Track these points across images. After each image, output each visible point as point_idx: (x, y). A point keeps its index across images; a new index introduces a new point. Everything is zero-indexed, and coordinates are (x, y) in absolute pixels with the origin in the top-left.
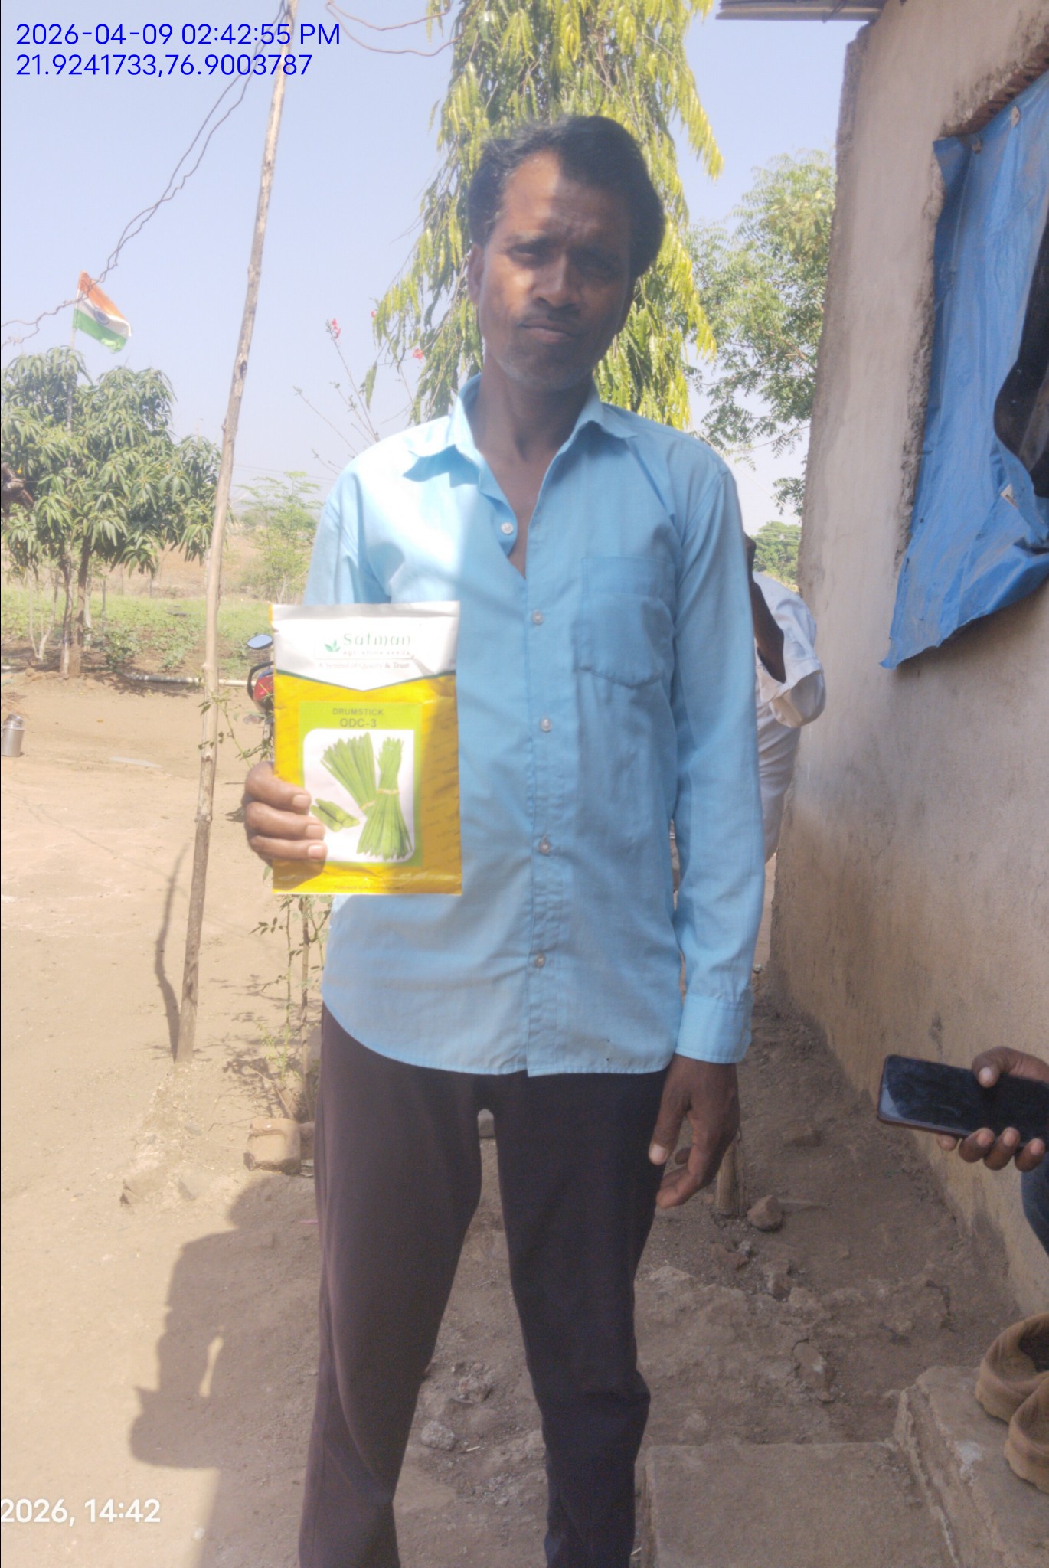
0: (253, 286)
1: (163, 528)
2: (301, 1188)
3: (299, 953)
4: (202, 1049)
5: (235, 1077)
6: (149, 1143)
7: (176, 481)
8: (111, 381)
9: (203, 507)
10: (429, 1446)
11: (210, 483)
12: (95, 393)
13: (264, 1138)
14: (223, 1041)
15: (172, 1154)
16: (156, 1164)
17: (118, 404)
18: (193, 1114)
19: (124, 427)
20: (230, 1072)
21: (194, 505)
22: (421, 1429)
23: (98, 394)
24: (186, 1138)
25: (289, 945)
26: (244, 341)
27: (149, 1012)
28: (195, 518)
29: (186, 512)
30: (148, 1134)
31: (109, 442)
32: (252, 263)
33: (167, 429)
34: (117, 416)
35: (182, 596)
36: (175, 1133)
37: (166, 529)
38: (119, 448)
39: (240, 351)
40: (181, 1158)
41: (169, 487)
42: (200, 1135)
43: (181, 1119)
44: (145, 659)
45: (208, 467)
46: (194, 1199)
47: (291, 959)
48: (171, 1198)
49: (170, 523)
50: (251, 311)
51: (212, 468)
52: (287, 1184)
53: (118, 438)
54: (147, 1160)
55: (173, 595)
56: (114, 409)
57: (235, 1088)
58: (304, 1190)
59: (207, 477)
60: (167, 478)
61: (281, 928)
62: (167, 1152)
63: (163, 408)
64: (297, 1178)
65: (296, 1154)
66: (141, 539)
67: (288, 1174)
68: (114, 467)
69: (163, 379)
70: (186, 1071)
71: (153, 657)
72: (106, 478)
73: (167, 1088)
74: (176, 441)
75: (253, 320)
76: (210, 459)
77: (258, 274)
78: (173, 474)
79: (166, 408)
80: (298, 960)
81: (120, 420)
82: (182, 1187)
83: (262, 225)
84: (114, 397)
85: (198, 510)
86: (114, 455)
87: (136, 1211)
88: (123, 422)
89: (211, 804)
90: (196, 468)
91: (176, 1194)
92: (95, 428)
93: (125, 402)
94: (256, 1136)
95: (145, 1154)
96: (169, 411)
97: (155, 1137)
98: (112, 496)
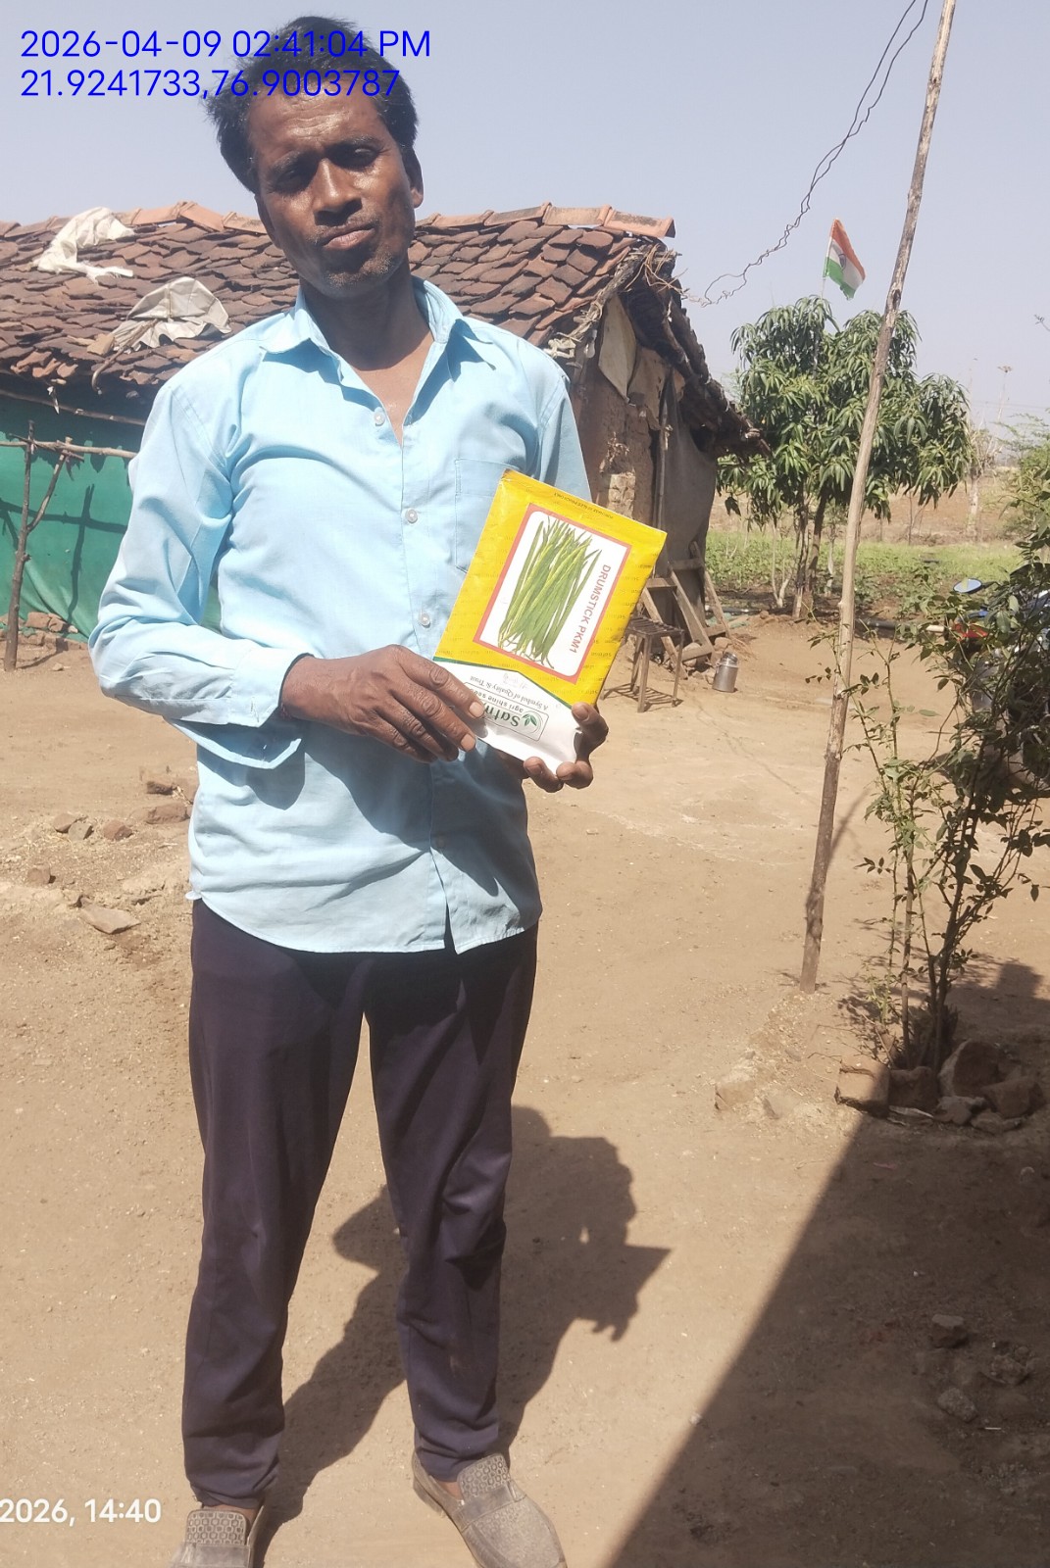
0: (912, 211)
1: (897, 471)
2: (881, 1131)
3: (905, 898)
4: (828, 983)
5: (847, 1014)
6: (747, 1058)
7: (911, 422)
8: (855, 326)
9: (940, 447)
10: (945, 1410)
11: (950, 423)
12: (840, 339)
13: (853, 1075)
14: (851, 980)
15: (764, 1072)
16: (747, 1078)
17: (859, 349)
18: (797, 1040)
19: (864, 371)
20: (844, 1010)
21: (931, 446)
22: (942, 1392)
23: (844, 340)
24: (785, 1060)
25: (895, 890)
26: (899, 270)
27: (791, 941)
28: (931, 460)
29: (922, 454)
30: (749, 1050)
31: (849, 387)
32: (912, 187)
33: (911, 369)
34: (858, 361)
35: (943, 542)
36: (774, 1053)
37: (900, 472)
38: (858, 393)
39: (894, 280)
40: (773, 1077)
41: (904, 428)
42: (799, 1061)
43: (784, 1042)
44: (883, 606)
45: (949, 406)
46: (777, 1119)
47: (896, 904)
48: (757, 1113)
49: (904, 467)
50: (909, 237)
51: (953, 407)
52: (869, 1124)
53: (857, 383)
54: (740, 1072)
55: (933, 541)
56: (856, 353)
57: (846, 1025)
58: (885, 1134)
59: (948, 416)
60: (903, 418)
61: (888, 870)
62: (760, 1070)
63: (908, 349)
64: (880, 1122)
65: (882, 1098)
66: (873, 483)
67: (874, 1116)
68: (852, 412)
69: (908, 318)
70: (801, 999)
71: (892, 603)
72: (843, 423)
73: (778, 1012)
74: (918, 381)
75: (910, 246)
76: (951, 398)
77: (918, 198)
78: (909, 414)
79: (911, 349)
80: (902, 906)
81: (861, 364)
82: (767, 1105)
83: (924, 146)
84: (858, 342)
85: (934, 451)
86: (853, 400)
87: (724, 1118)
88: (864, 366)
89: (841, 742)
90: (935, 407)
91: (761, 1109)
92: (836, 375)
93: (867, 346)
94: (846, 1072)
95: (740, 1067)
96: (914, 352)
97: (754, 1053)
98: (847, 439)
